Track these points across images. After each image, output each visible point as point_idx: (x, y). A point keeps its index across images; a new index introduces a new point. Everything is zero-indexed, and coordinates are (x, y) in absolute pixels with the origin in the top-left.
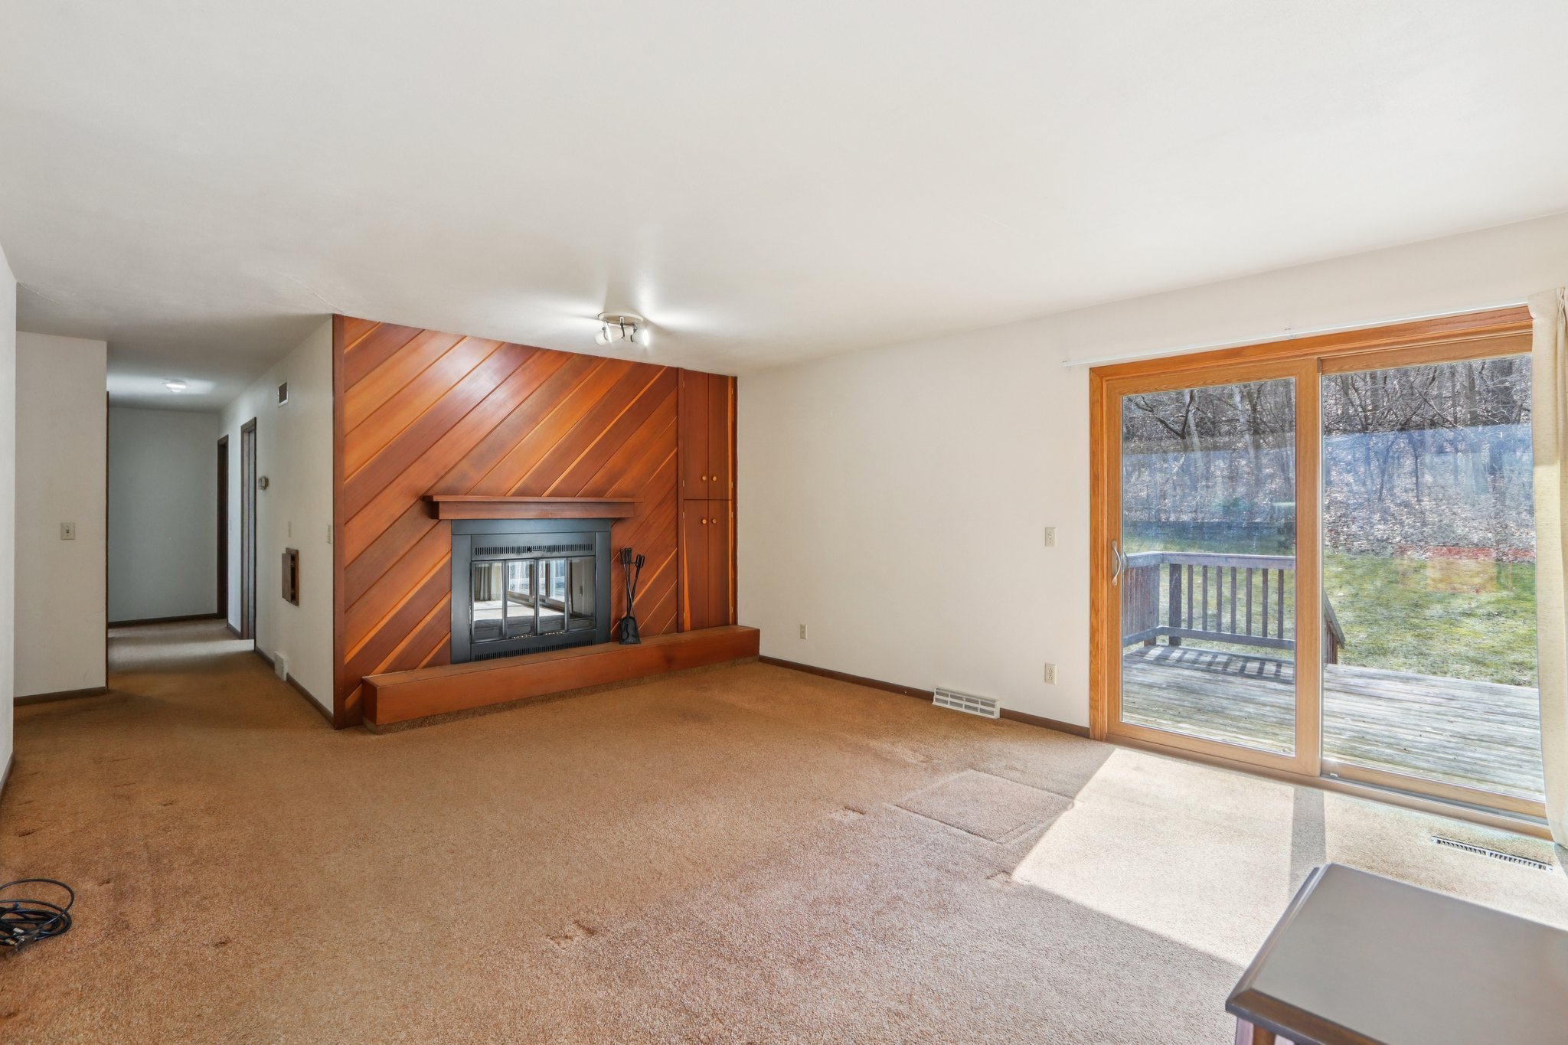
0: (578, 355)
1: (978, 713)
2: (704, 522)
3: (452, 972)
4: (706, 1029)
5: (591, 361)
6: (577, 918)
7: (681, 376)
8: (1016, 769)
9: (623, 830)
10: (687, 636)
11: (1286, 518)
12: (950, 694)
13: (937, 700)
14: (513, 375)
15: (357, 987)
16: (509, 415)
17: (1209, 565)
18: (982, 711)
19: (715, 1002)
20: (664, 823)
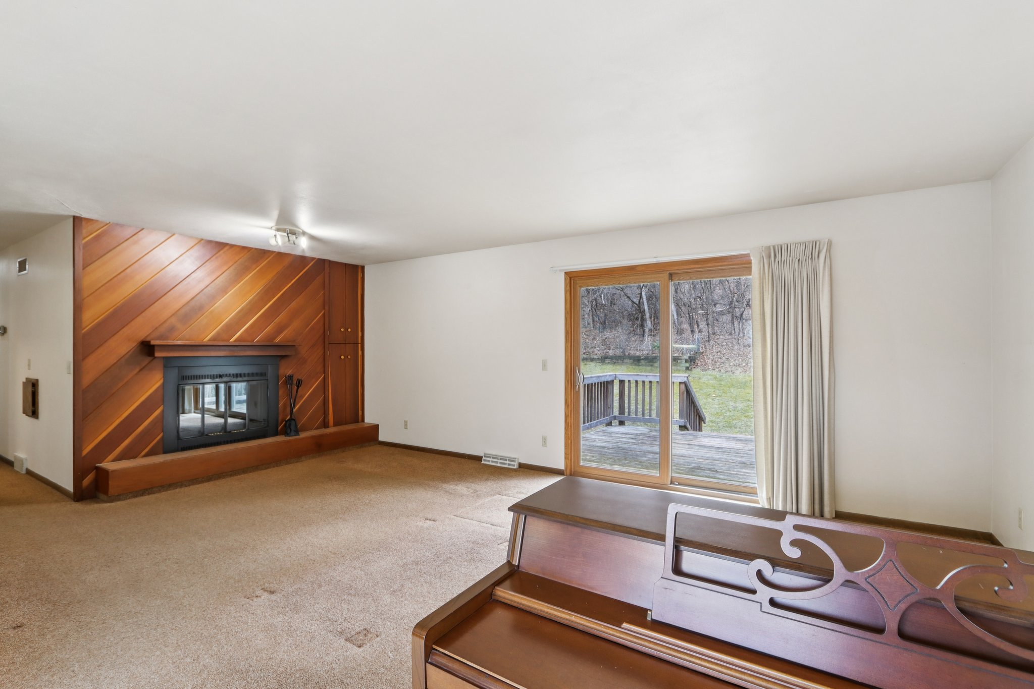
0: (256, 249)
1: (507, 466)
2: (342, 357)
3: (186, 621)
4: (341, 626)
5: (264, 253)
6: (263, 587)
7: (327, 266)
8: (523, 493)
9: (290, 542)
10: (332, 430)
11: (690, 353)
12: (491, 456)
13: (484, 460)
14: (210, 260)
15: (123, 636)
16: (206, 287)
17: (638, 380)
18: (509, 464)
19: (346, 614)
20: (316, 536)
